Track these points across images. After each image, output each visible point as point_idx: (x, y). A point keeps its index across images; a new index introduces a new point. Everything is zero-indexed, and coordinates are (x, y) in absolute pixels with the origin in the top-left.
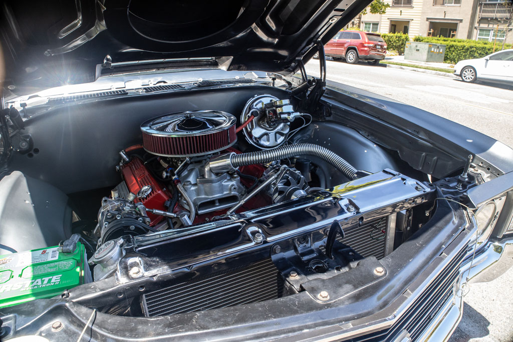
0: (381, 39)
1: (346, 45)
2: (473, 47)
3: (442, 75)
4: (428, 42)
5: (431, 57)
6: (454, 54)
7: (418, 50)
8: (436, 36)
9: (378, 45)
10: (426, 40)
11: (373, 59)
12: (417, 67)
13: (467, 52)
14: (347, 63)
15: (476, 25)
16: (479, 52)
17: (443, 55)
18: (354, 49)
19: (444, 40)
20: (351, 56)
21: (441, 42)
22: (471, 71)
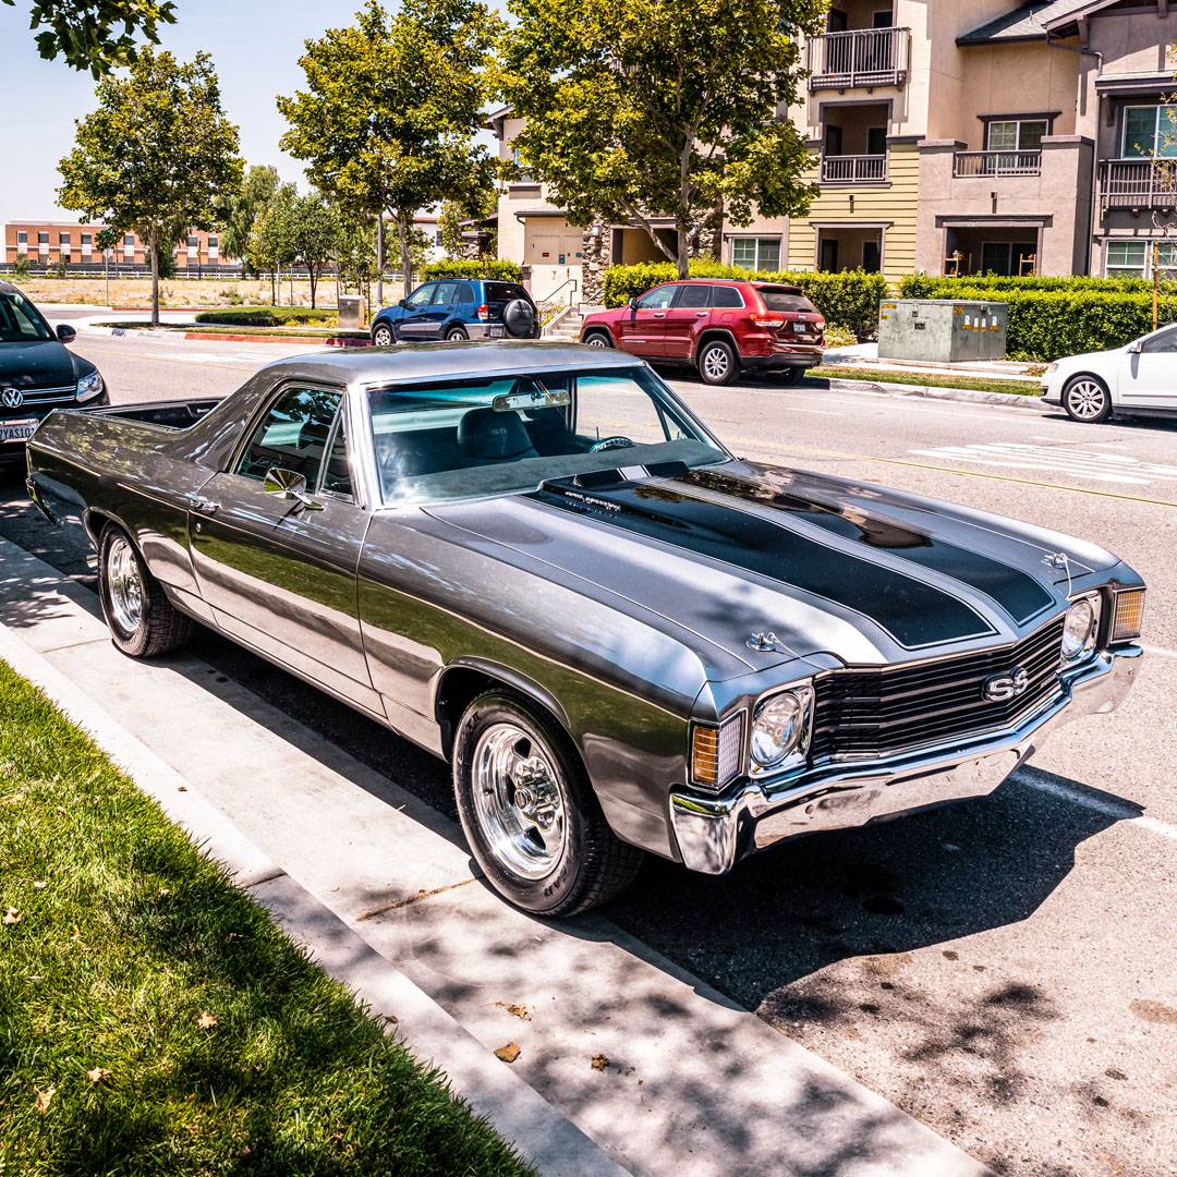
0: (805, 302)
1: (696, 328)
2: (1093, 305)
3: (1006, 404)
4: (949, 297)
5: (965, 344)
6: (1035, 328)
7: (920, 326)
8: (974, 273)
9: (799, 322)
10: (942, 291)
11: (785, 366)
12: (924, 383)
13: (1078, 320)
14: (704, 383)
15: (1097, 230)
16: (1114, 318)
17: (1003, 336)
18: (724, 337)
19: (1000, 287)
20: (715, 362)
21: (991, 293)
22: (1092, 388)
